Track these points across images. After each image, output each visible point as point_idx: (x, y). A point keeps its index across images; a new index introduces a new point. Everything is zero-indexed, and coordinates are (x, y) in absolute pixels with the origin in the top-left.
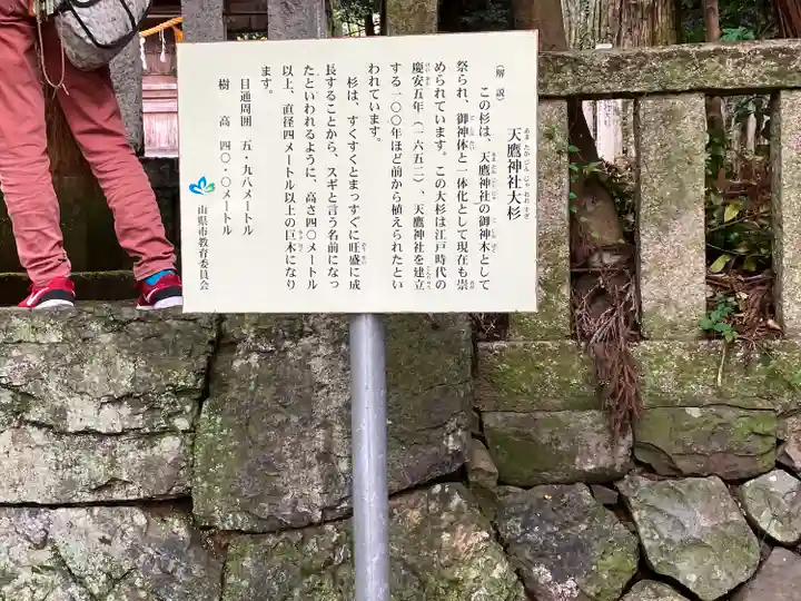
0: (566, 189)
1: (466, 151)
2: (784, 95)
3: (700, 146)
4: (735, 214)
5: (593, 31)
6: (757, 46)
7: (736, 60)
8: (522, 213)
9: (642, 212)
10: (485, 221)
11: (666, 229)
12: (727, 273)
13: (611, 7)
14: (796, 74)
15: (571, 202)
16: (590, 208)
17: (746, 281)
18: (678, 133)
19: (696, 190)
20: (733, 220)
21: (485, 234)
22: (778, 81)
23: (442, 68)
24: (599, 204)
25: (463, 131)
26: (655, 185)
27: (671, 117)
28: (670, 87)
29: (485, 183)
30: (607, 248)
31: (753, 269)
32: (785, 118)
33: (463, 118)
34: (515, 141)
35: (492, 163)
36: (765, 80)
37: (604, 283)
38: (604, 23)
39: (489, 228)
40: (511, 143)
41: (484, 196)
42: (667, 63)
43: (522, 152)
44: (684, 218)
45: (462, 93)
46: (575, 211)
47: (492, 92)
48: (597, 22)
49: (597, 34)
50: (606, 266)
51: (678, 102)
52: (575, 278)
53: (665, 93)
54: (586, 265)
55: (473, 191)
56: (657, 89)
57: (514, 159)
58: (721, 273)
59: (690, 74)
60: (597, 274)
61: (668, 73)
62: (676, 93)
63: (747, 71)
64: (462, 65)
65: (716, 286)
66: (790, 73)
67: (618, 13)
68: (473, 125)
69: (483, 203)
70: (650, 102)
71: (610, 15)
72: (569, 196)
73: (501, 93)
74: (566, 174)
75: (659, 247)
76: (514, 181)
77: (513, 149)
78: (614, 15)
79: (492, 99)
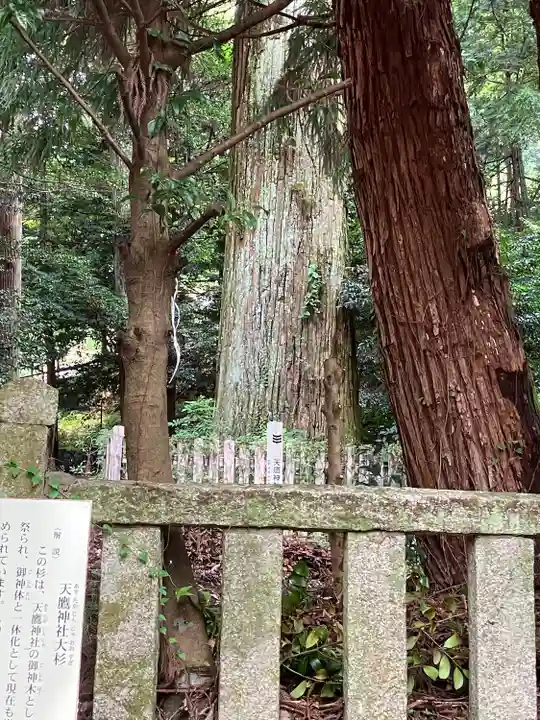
0: (155, 612)
1: (22, 601)
2: (350, 536)
3: (278, 579)
4: (316, 641)
5: (272, 403)
6: (328, 492)
7: (309, 503)
8: (67, 660)
9: (223, 638)
10: (34, 665)
11: (244, 655)
12: (306, 700)
13: (290, 382)
14: (360, 519)
15: (160, 624)
16: (182, 628)
17: (321, 709)
18: (258, 565)
19: (272, 620)
20: (315, 647)
21: (33, 677)
22: (343, 525)
23: (7, 527)
24: (191, 624)
25: (20, 584)
26: (236, 613)
27: (254, 550)
28: (252, 523)
29: (36, 630)
30: (193, 670)
31: (331, 695)
32: (351, 557)
33: (22, 572)
34: (66, 594)
35: (44, 613)
36: (333, 522)
37: (188, 706)
38: (282, 396)
39: (37, 672)
40: (62, 596)
41: (34, 642)
42: (250, 501)
43: (71, 603)
44: (261, 646)
45: (23, 550)
46: (164, 631)
47: (48, 551)
48: (275, 395)
49: (275, 406)
50: (192, 688)
51: (259, 536)
52: (161, 698)
53: (248, 528)
54: (172, 686)
55: (25, 637)
56: (240, 524)
57: (63, 611)
58: (298, 699)
59: (269, 512)
60: (182, 696)
61: (250, 510)
62: (257, 528)
63: (320, 514)
64: (25, 526)
65: (294, 712)
66: (354, 518)
67: (296, 389)
68: (30, 578)
69: (33, 648)
70: (234, 534)
71: (288, 390)
72: (158, 618)
73: (57, 551)
74: (156, 598)
75: (237, 673)
76: (62, 630)
77: (63, 602)
78: (292, 390)
79: (49, 557)
